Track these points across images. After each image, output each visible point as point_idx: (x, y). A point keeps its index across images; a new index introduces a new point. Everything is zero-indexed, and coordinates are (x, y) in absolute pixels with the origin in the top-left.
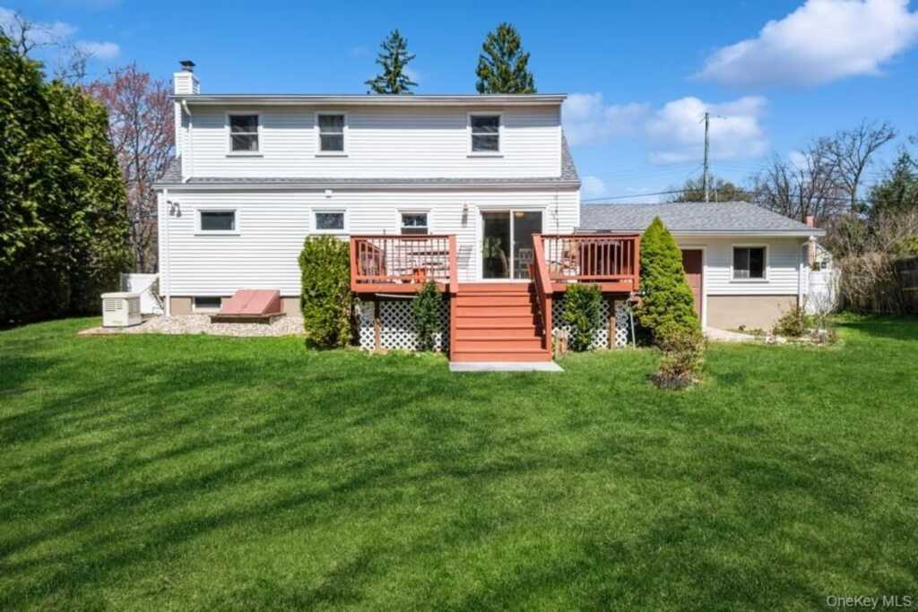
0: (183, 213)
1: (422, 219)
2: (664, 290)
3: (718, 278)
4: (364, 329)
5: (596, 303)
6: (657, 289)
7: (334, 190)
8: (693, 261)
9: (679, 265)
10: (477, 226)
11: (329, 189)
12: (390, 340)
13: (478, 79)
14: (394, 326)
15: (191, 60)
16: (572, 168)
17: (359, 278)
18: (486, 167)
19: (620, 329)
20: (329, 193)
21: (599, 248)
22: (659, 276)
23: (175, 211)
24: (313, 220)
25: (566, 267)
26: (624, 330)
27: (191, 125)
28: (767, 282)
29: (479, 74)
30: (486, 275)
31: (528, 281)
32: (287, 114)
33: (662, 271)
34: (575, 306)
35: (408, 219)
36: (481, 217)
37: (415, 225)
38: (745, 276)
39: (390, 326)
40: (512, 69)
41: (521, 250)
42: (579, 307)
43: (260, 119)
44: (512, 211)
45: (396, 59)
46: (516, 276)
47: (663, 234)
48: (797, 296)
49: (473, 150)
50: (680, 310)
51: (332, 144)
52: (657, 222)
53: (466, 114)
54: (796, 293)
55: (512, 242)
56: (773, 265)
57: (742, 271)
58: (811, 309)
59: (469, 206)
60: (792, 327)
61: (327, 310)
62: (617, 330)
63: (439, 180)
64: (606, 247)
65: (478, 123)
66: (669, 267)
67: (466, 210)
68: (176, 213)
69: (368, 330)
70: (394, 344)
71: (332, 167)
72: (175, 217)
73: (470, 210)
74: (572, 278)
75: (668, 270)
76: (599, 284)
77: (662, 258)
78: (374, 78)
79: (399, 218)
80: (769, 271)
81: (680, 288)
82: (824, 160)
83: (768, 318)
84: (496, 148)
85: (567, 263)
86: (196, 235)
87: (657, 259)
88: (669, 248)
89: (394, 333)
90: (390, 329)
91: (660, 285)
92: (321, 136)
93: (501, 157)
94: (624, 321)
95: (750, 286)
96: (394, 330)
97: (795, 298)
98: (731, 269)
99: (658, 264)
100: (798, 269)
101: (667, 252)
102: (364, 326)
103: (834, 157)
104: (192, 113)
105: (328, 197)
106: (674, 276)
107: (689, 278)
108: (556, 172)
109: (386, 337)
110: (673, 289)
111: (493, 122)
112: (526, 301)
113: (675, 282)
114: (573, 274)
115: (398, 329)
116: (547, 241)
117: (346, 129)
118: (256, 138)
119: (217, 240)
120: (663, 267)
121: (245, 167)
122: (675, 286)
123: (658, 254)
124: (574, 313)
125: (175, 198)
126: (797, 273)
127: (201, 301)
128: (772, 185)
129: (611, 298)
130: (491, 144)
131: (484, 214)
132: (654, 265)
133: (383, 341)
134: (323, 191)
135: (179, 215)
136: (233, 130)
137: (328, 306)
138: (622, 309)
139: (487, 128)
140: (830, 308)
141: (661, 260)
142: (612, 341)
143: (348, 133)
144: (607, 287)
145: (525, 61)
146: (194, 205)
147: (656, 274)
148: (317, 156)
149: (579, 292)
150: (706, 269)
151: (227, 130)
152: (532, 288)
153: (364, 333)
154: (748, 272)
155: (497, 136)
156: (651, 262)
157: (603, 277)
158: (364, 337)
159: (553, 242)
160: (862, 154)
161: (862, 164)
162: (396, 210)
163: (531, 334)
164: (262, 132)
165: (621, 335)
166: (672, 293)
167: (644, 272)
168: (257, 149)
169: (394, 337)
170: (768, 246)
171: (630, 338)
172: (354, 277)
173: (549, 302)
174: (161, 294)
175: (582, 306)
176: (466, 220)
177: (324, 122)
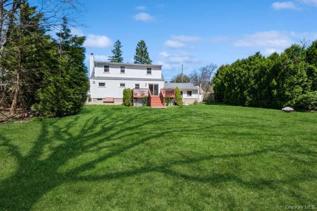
1: (138, 85)
2: (178, 97)
3: (185, 96)
5: (169, 99)
7: (124, 80)
8: (182, 93)
9: (180, 94)
10: (148, 87)
13: (136, 52)
15: (93, 53)
16: (163, 77)
18: (149, 77)
23: (93, 83)
24: (120, 85)
27: (97, 67)
28: (192, 97)
29: (136, 51)
32: (115, 66)
35: (136, 85)
37: (137, 86)
40: (144, 50)
43: (110, 66)
44: (153, 84)
45: (119, 46)
46: (154, 95)
47: (178, 89)
48: (196, 99)
49: (147, 74)
50: (180, 100)
51: (123, 71)
52: (177, 87)
53: (146, 67)
55: (153, 89)
56: (193, 94)
58: (199, 101)
59: (146, 83)
60: (195, 103)
63: (141, 79)
64: (170, 91)
65: (148, 69)
70: (139, 106)
71: (123, 76)
78: (113, 50)
79: (135, 85)
81: (180, 97)
82: (204, 72)
83: (192, 102)
84: (151, 73)
86: (98, 87)
88: (179, 91)
92: (121, 70)
93: (152, 75)
94: (173, 102)
95: (190, 97)
98: (187, 95)
100: (196, 94)
103: (206, 71)
104: (97, 65)
107: (181, 96)
108: (161, 78)
109: (138, 104)
111: (151, 69)
112: (160, 99)
118: (109, 70)
119: (102, 88)
120: (178, 94)
121: (106, 75)
123: (177, 92)
125: (94, 80)
127: (98, 99)
128: (194, 76)
129: (171, 98)
131: (149, 85)
134: (121, 80)
135: (95, 83)
136: (105, 68)
138: (173, 100)
140: (202, 101)
142: (171, 105)
143: (126, 70)
144: (171, 97)
145: (146, 49)
146: (98, 82)
148: (120, 74)
149: (167, 97)
150: (183, 94)
151: (103, 68)
152: (160, 97)
153: (134, 104)
154: (189, 95)
155: (151, 71)
157: (170, 95)
160: (211, 71)
161: (211, 73)
162: (134, 83)
163: (161, 103)
164: (110, 69)
165: (172, 104)
167: (176, 95)
168: (109, 71)
171: (173, 104)
173: (164, 99)
174: (91, 98)
175: (167, 100)
176: (146, 85)
177: (121, 67)
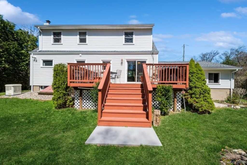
0: (37, 61)
2: (198, 88)
4: (76, 101)
5: (170, 93)
6: (195, 87)
7: (82, 54)
11: (81, 54)
12: (86, 105)
14: (88, 100)
15: (49, 20)
16: (155, 48)
17: (71, 81)
18: (129, 48)
19: (178, 103)
20: (80, 55)
21: (171, 70)
22: (196, 82)
23: (35, 60)
25: (154, 78)
26: (180, 104)
27: (42, 35)
28: (220, 84)
30: (128, 81)
31: (141, 83)
32: (70, 32)
33: (197, 80)
34: (161, 95)
36: (127, 63)
38: (212, 82)
39: (86, 100)
41: (139, 73)
42: (163, 95)
43: (62, 33)
44: (137, 61)
46: (138, 81)
47: (196, 65)
48: (230, 89)
49: (125, 43)
50: (206, 97)
51: (83, 41)
53: (123, 31)
54: (230, 88)
55: (136, 71)
56: (222, 79)
57: (211, 81)
59: (123, 59)
61: (60, 93)
62: (177, 104)
64: (174, 69)
65: (127, 34)
66: (200, 78)
67: (122, 60)
68: (35, 61)
69: (77, 101)
70: (88, 107)
71: (83, 48)
72: (35, 62)
73: (123, 60)
74: (156, 82)
75: (200, 79)
76: (171, 85)
77: (197, 74)
80: (220, 81)
84: (132, 42)
85: (154, 77)
86: (41, 67)
87: (194, 75)
88: (200, 70)
89: (88, 102)
90: (86, 101)
91: (197, 86)
92: (79, 38)
93: (134, 44)
94: (180, 100)
95: (214, 86)
96: (88, 101)
97: (229, 90)
98: (208, 80)
99: (195, 77)
100: (230, 80)
101: (199, 72)
102: (76, 100)
104: (42, 31)
105: (81, 56)
106: (202, 82)
108: (151, 49)
109: (85, 104)
110: (203, 88)
111: (132, 34)
113: (203, 85)
114: (156, 81)
115: (89, 101)
116: (148, 67)
117: (87, 36)
118: (60, 39)
119: (47, 69)
120: (197, 78)
121: (57, 48)
122: (203, 86)
123: (195, 73)
124: (160, 97)
125: (35, 56)
126: (230, 82)
129: (176, 90)
130: (131, 40)
131: (128, 62)
132: (194, 77)
133: (83, 105)
134: (79, 54)
136: (54, 37)
137: (61, 92)
139: (129, 36)
141: (197, 75)
142: (176, 110)
144: (175, 86)
146: (41, 58)
147: (194, 81)
148: (78, 44)
149: (163, 89)
151: (52, 36)
152: (142, 86)
153: (76, 102)
154: (213, 81)
155: (133, 38)
156: (192, 76)
157: (172, 82)
158: (76, 104)
159: (151, 67)
161: (211, 60)
162: (101, 60)
164: (62, 37)
166: (202, 89)
168: (61, 42)
169: (88, 104)
170: (220, 73)
172: (69, 80)
173: (150, 95)
174: (30, 85)
175: (165, 95)
176: (122, 63)
177: (80, 34)
